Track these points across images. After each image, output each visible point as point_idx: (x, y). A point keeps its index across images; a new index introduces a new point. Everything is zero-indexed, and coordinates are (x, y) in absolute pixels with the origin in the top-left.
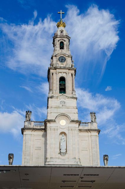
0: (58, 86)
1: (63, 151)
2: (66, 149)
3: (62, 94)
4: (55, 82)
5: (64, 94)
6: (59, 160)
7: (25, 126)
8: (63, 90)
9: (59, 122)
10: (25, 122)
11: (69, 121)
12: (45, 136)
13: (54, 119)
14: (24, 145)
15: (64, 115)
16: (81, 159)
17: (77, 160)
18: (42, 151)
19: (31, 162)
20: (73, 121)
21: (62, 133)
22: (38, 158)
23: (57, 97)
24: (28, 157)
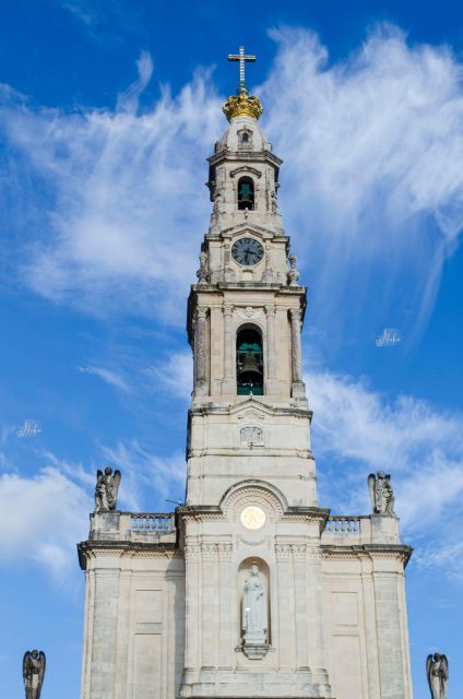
0: (232, 364)
1: (256, 637)
2: (269, 631)
3: (246, 397)
4: (217, 345)
5: (256, 397)
6: (241, 679)
7: (92, 533)
8: (251, 379)
9: (236, 517)
10: (92, 515)
11: (278, 513)
12: (178, 574)
13: (214, 501)
14: (89, 613)
15: (255, 486)
16: (329, 672)
17: (316, 678)
18: (165, 639)
19: (118, 686)
20: (295, 511)
21: (248, 563)
22: (150, 670)
23: (228, 412)
24: (105, 667)
